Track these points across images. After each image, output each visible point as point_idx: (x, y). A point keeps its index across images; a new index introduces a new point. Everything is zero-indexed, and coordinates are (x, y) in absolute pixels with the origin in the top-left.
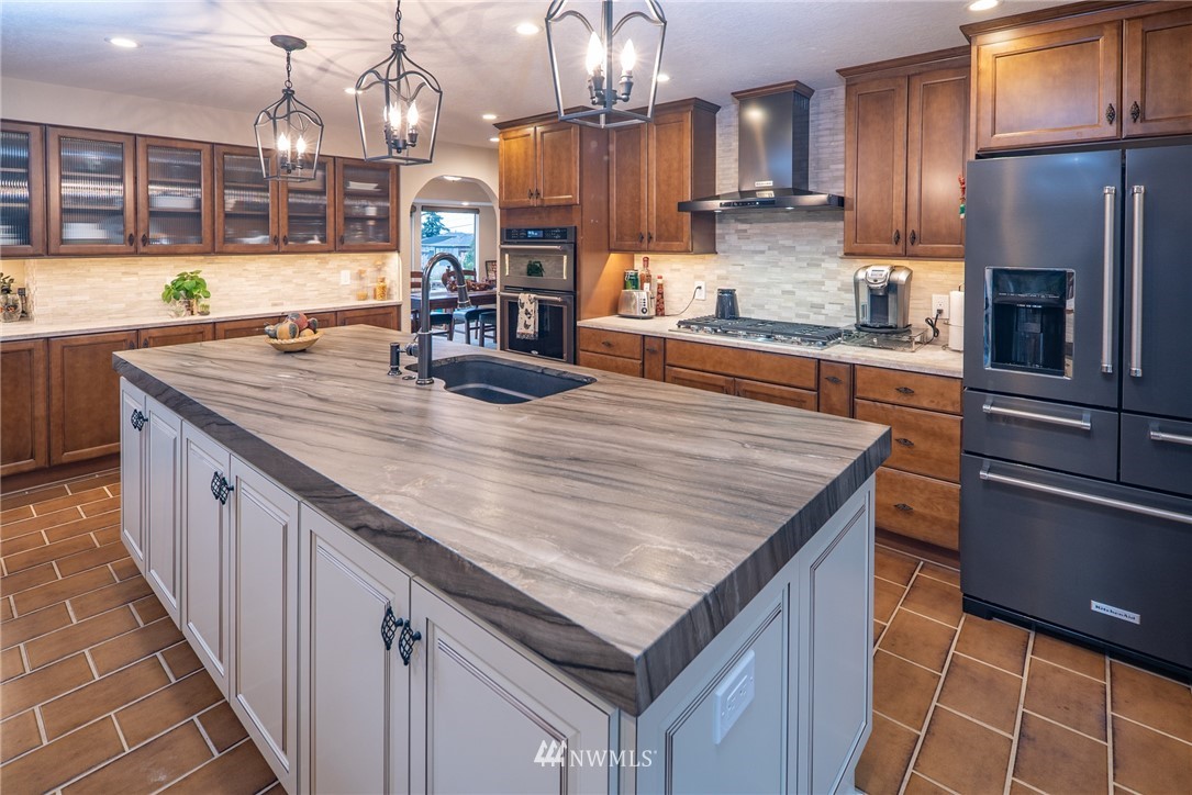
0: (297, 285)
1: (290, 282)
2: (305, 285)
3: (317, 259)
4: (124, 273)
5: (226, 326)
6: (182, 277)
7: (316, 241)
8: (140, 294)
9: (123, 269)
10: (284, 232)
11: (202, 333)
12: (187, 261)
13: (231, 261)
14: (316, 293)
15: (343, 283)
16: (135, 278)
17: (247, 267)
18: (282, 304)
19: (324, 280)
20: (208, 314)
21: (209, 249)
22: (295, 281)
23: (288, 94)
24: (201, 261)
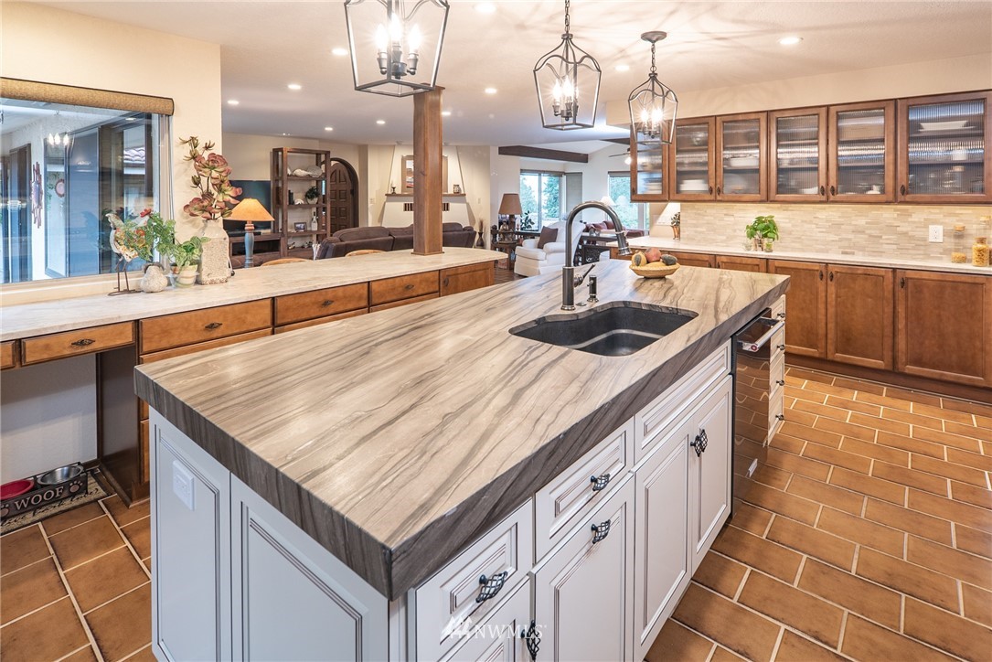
0: (870, 236)
1: (863, 232)
2: (881, 237)
3: (895, 210)
4: (725, 215)
5: (777, 264)
6: (759, 220)
7: (875, 191)
8: (735, 231)
9: (725, 212)
10: (833, 182)
11: (758, 265)
12: (768, 208)
13: (802, 209)
14: (895, 247)
15: (931, 239)
16: (732, 219)
17: (818, 215)
18: (853, 253)
19: (905, 234)
20: (771, 251)
21: (764, 198)
22: (868, 232)
23: (653, 77)
24: (778, 208)
